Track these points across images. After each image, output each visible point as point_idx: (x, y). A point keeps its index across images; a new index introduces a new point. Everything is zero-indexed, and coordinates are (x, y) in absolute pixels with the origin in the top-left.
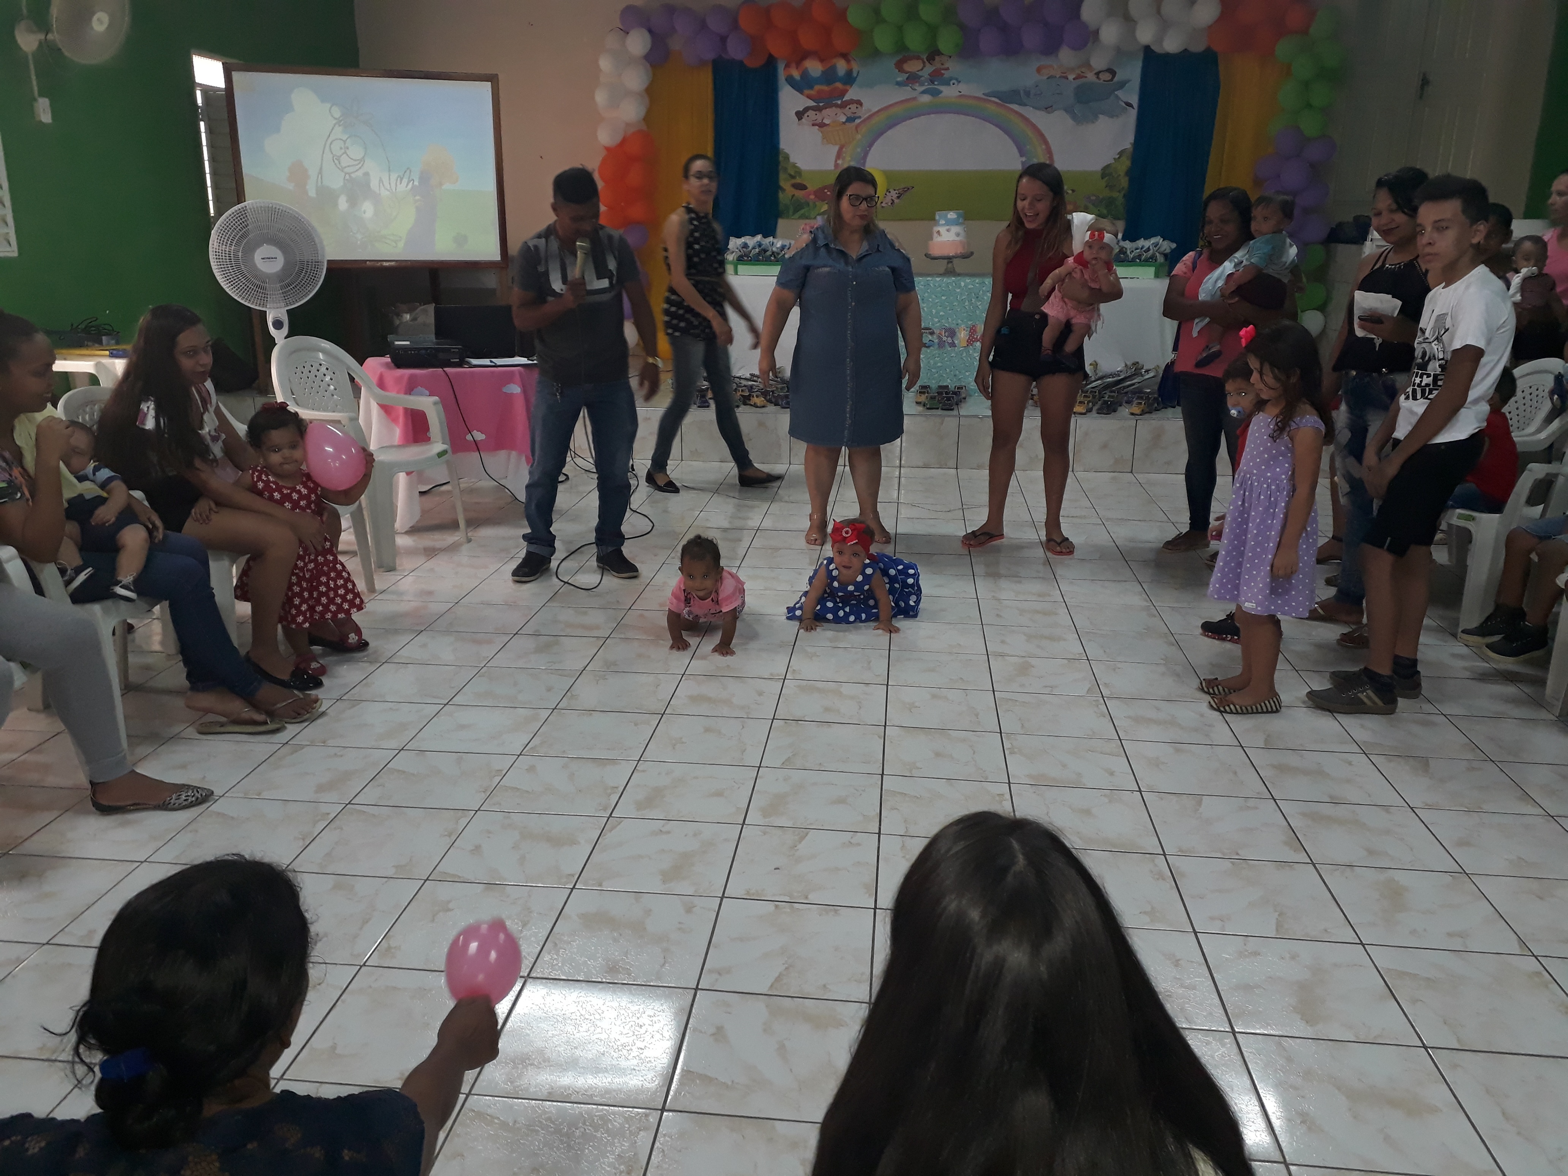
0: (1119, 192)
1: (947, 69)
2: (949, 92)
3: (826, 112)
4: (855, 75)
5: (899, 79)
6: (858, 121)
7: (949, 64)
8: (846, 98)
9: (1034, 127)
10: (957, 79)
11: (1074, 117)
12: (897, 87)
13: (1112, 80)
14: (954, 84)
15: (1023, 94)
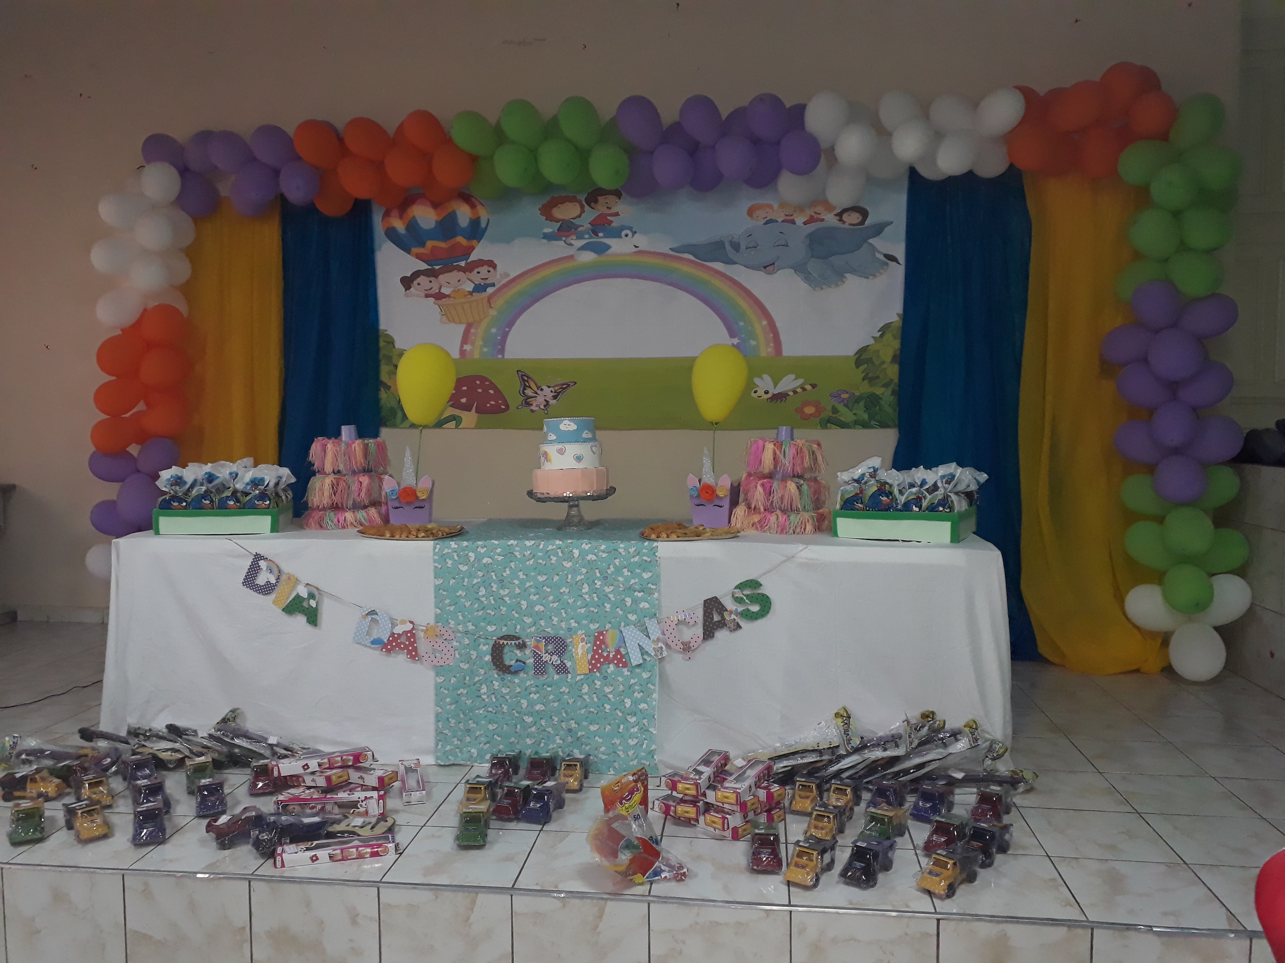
0: (886, 386)
2: (621, 247)
4: (483, 225)
6: (490, 290)
9: (748, 294)
10: (630, 229)
11: (808, 278)
12: (545, 241)
14: (627, 236)
15: (728, 247)
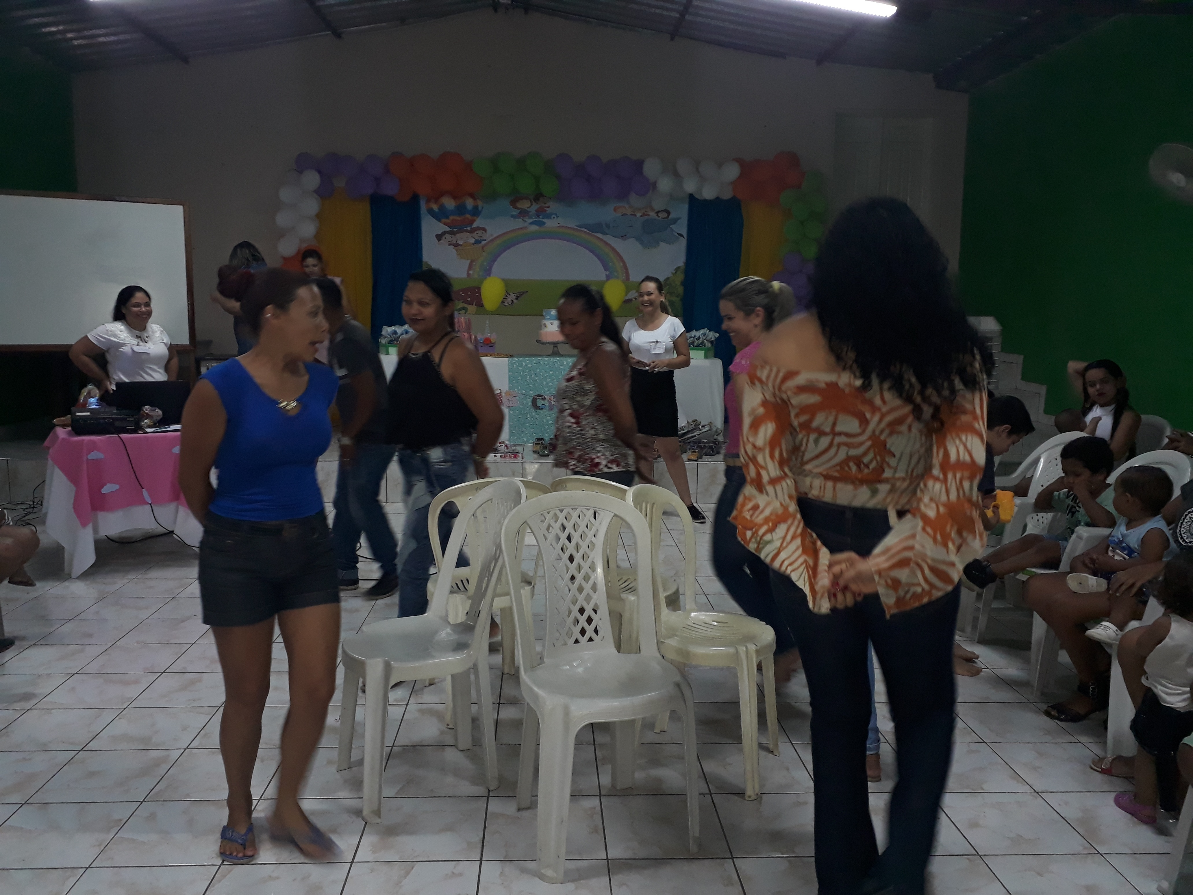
0: (677, 296)
1: (549, 207)
2: (551, 224)
3: (459, 236)
4: (480, 209)
5: (514, 213)
6: (483, 243)
7: (550, 204)
8: (475, 225)
9: (614, 250)
10: (556, 215)
11: (642, 243)
12: (512, 219)
13: (668, 217)
14: (554, 218)
15: (604, 226)
